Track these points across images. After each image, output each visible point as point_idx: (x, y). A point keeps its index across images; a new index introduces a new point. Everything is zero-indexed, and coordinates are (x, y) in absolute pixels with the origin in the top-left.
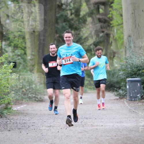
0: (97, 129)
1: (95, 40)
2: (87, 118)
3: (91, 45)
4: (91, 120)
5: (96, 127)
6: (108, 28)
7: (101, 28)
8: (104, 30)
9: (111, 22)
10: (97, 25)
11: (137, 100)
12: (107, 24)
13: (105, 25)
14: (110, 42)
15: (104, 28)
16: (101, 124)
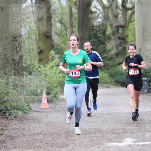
0: (117, 113)
1: (116, 52)
2: (110, 105)
3: (113, 55)
4: (113, 106)
5: (117, 112)
6: (125, 43)
7: (120, 43)
8: (122, 45)
9: (127, 39)
10: (118, 41)
11: (144, 93)
12: (124, 41)
13: (123, 41)
14: (126, 53)
15: (122, 43)
16: (120, 109)
